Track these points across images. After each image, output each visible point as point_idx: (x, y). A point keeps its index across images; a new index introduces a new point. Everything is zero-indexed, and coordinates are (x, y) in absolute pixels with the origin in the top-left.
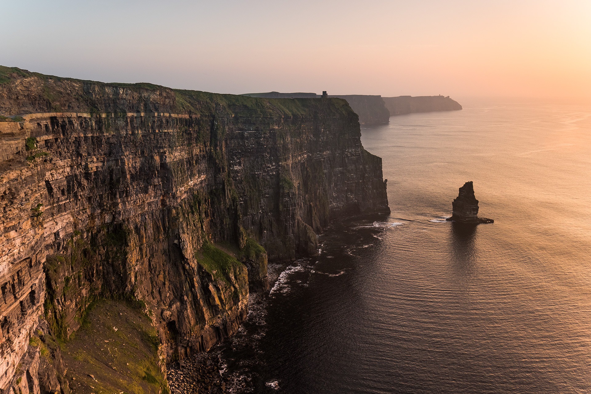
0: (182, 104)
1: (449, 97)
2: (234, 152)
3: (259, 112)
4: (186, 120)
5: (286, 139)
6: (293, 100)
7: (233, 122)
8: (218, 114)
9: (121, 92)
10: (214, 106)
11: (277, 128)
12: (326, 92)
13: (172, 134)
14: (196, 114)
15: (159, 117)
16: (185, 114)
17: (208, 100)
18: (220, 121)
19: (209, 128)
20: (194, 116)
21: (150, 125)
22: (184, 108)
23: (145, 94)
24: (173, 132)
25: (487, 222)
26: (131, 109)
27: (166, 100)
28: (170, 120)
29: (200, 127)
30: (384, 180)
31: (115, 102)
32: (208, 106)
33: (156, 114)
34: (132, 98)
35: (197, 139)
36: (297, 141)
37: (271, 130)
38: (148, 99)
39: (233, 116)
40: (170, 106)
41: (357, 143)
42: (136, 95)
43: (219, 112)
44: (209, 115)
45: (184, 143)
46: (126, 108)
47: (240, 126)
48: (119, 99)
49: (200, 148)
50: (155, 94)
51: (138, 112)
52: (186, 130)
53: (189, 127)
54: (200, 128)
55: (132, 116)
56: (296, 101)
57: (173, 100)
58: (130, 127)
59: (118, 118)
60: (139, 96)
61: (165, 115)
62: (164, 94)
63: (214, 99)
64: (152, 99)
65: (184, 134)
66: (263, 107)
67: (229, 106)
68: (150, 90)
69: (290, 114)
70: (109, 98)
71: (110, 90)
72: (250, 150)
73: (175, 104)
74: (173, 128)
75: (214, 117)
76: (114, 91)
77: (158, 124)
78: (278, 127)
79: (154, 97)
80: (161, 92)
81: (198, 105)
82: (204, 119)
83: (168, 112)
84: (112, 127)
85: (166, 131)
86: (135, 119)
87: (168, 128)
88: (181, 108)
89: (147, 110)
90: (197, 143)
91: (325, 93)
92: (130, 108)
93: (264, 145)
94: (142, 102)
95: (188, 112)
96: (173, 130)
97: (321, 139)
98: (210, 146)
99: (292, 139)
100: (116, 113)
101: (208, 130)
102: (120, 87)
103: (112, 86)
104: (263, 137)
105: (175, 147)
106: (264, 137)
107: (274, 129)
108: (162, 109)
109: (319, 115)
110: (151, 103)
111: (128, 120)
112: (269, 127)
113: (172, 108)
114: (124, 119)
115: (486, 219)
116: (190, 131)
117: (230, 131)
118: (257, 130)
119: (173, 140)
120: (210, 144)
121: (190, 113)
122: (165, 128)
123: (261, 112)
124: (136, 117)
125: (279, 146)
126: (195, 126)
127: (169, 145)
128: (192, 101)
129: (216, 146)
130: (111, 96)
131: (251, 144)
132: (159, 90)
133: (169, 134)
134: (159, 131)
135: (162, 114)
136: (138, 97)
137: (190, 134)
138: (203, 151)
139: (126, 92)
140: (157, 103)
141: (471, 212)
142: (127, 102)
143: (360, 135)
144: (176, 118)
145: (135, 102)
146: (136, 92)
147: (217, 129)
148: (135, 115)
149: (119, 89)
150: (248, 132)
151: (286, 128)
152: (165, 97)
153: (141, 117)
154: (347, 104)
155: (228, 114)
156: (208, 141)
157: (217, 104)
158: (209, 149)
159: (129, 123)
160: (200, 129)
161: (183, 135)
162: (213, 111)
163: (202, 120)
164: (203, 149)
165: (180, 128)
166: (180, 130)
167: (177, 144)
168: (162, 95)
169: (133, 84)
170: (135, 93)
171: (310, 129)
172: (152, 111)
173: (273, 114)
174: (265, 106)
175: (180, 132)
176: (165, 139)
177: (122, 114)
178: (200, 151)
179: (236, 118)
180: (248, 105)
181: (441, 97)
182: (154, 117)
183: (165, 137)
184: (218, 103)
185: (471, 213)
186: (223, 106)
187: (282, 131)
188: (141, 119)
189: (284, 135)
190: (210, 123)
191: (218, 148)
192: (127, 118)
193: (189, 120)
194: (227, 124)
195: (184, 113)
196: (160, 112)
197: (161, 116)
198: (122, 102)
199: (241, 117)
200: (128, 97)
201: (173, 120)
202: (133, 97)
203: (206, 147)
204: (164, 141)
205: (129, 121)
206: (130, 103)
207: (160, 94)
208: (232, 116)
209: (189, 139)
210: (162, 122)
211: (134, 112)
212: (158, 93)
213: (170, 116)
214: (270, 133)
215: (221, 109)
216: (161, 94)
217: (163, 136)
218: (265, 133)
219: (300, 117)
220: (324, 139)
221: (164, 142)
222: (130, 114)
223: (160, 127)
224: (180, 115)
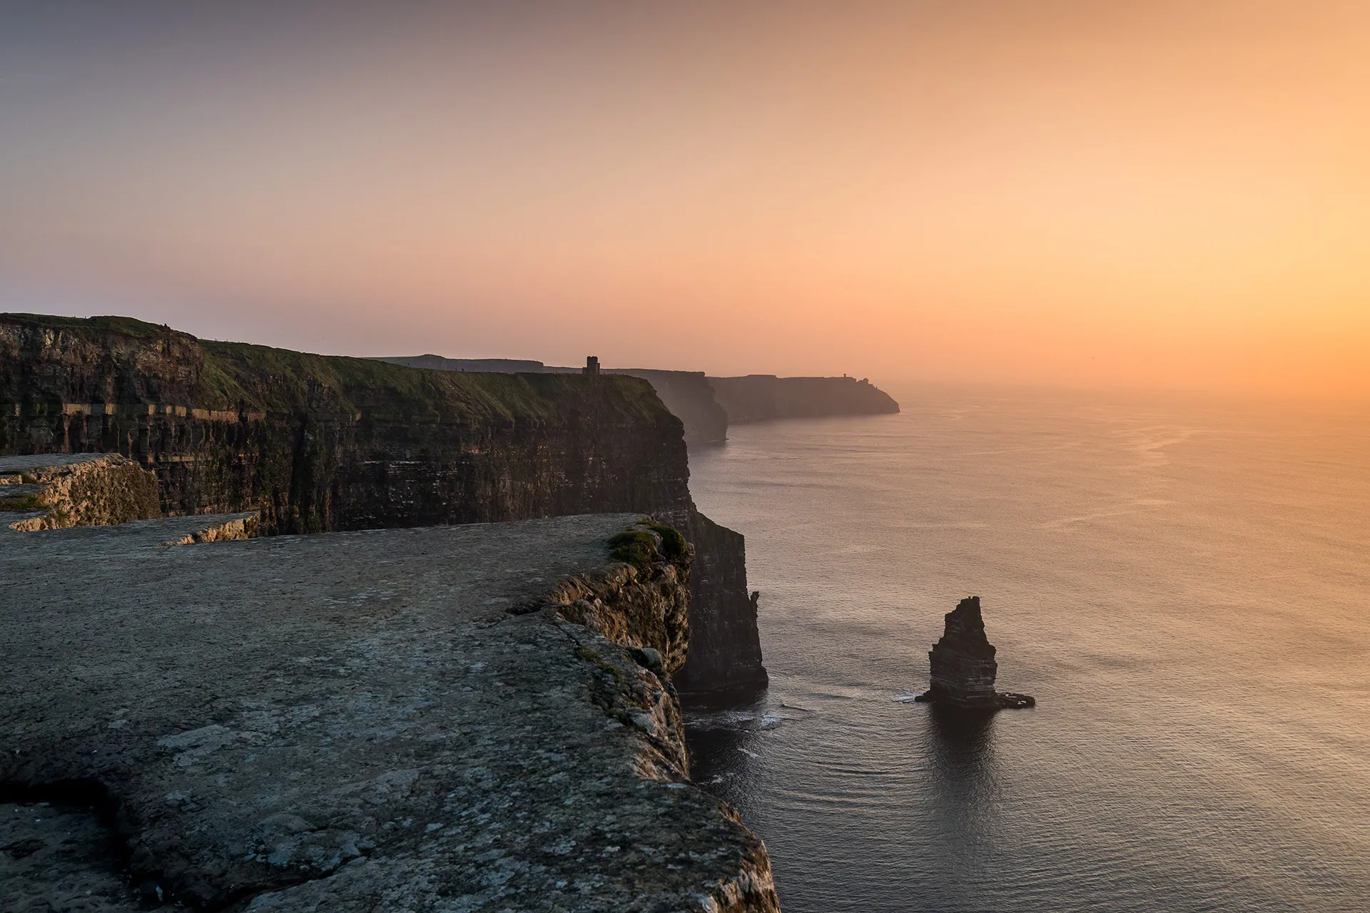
0: (218, 381)
1: (866, 380)
2: (355, 519)
3: (430, 408)
4: (230, 427)
5: (499, 483)
6: (515, 376)
7: (356, 435)
8: (315, 412)
9: (49, 342)
10: (306, 388)
11: (477, 452)
12: (595, 358)
13: (191, 467)
14: (256, 410)
15: (160, 419)
16: (228, 410)
17: (289, 372)
18: (321, 431)
19: (289, 451)
20: (251, 417)
21: (130, 441)
22: (224, 392)
23: (122, 350)
24: (195, 463)
25: (1020, 703)
26: (77, 393)
27: (181, 368)
28: (188, 427)
29: (265, 447)
30: (750, 594)
31: (27, 369)
32: (289, 389)
33: (151, 410)
34: (80, 360)
35: (257, 482)
36: (526, 488)
37: (462, 458)
38: (129, 364)
39: (358, 417)
40: (190, 386)
41: (678, 494)
42: (93, 351)
43: (318, 407)
44: (290, 415)
45: (223, 494)
46: (61, 389)
47: (377, 446)
48: (39, 363)
49: (263, 508)
50: (151, 350)
51: (96, 400)
52: (229, 457)
53: (237, 447)
54: (265, 450)
55: (79, 412)
56: (522, 379)
57: (197, 368)
58: (68, 446)
59: (34, 418)
60: (103, 354)
61: (177, 413)
62: (176, 352)
63: (307, 370)
64: (143, 365)
65: (224, 468)
66: (442, 394)
67: (347, 389)
68: (138, 339)
69: (508, 415)
70: (8, 357)
71: (14, 334)
72: (402, 514)
73: (200, 381)
74: (196, 450)
75: (304, 419)
76: (26, 337)
77: (154, 439)
78: (481, 449)
79: (148, 358)
80: (169, 345)
81: (259, 386)
82: (277, 424)
83: (184, 403)
84: (12, 446)
85: (177, 459)
86: (85, 424)
87: (181, 452)
88: (218, 393)
89: (123, 395)
90: (255, 493)
91: (592, 361)
92: (73, 389)
93: (444, 500)
94: (109, 372)
95: (236, 404)
96: (196, 456)
97: (587, 485)
98: (291, 503)
99: (515, 482)
100: (27, 403)
101: (285, 456)
102: (46, 328)
103: (21, 323)
104: (439, 478)
105: (198, 506)
106: (443, 479)
107: (469, 457)
108: (168, 394)
109: (581, 419)
110: (137, 376)
111: (65, 424)
112: (459, 450)
113: (195, 393)
114: (51, 422)
115: (1014, 695)
116: (240, 459)
117: (347, 459)
118: (424, 457)
119: (192, 486)
120: (290, 497)
121: (241, 406)
122: (174, 450)
123: (437, 407)
124: (88, 417)
125: (481, 502)
126: (253, 445)
127: (181, 502)
128: (243, 374)
129: (307, 502)
130: (15, 353)
131: (406, 498)
132: (161, 338)
133: (183, 466)
134: (157, 458)
135: (168, 410)
136: (99, 356)
137: (239, 468)
138: (271, 518)
139: (63, 342)
140: (156, 376)
141: (979, 677)
142: (66, 371)
143: (686, 474)
144: (205, 422)
145: (87, 373)
146: (94, 342)
147: (314, 453)
148: (87, 410)
149: (41, 331)
150: (399, 464)
151: (498, 454)
152: (178, 360)
153: (105, 416)
154: (651, 393)
155: (342, 410)
156: (284, 490)
157: (314, 384)
158: (286, 513)
159: (67, 436)
160: (263, 455)
161: (220, 470)
162: (302, 401)
163: (272, 427)
164: (271, 513)
165: (213, 452)
166: (212, 455)
167: (205, 497)
168: (169, 353)
169: (85, 320)
170: (90, 346)
171: (560, 456)
172: (139, 401)
173: (468, 415)
174: (448, 393)
175: (213, 462)
176: (173, 484)
177: (46, 405)
178: (263, 515)
179: (366, 424)
180: (399, 388)
181: (847, 381)
182: (144, 417)
183: (172, 477)
184: (315, 380)
185: (979, 680)
186: (330, 388)
187: (490, 460)
188: (105, 423)
189: (494, 471)
190: (291, 438)
191: (313, 508)
192: (61, 420)
193: (238, 426)
194: (341, 439)
195: (225, 408)
196: (163, 404)
197: (165, 413)
198: (49, 371)
199: (378, 420)
200: (70, 357)
201: (195, 427)
202: (84, 358)
203: (278, 504)
204: (171, 489)
205: (66, 429)
206: (73, 374)
207: (164, 349)
208: (354, 417)
209: (237, 484)
210: (166, 432)
211: (83, 402)
212: (159, 348)
213: (189, 415)
214: (459, 466)
215: (326, 398)
216: (166, 352)
217: (167, 473)
218: (445, 467)
219: (535, 423)
220: (594, 483)
221: (168, 493)
222: (71, 409)
223: (160, 446)
224: (214, 413)
